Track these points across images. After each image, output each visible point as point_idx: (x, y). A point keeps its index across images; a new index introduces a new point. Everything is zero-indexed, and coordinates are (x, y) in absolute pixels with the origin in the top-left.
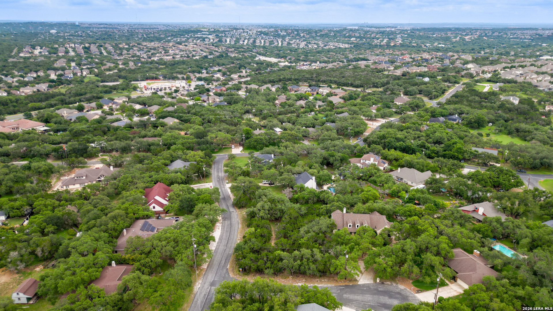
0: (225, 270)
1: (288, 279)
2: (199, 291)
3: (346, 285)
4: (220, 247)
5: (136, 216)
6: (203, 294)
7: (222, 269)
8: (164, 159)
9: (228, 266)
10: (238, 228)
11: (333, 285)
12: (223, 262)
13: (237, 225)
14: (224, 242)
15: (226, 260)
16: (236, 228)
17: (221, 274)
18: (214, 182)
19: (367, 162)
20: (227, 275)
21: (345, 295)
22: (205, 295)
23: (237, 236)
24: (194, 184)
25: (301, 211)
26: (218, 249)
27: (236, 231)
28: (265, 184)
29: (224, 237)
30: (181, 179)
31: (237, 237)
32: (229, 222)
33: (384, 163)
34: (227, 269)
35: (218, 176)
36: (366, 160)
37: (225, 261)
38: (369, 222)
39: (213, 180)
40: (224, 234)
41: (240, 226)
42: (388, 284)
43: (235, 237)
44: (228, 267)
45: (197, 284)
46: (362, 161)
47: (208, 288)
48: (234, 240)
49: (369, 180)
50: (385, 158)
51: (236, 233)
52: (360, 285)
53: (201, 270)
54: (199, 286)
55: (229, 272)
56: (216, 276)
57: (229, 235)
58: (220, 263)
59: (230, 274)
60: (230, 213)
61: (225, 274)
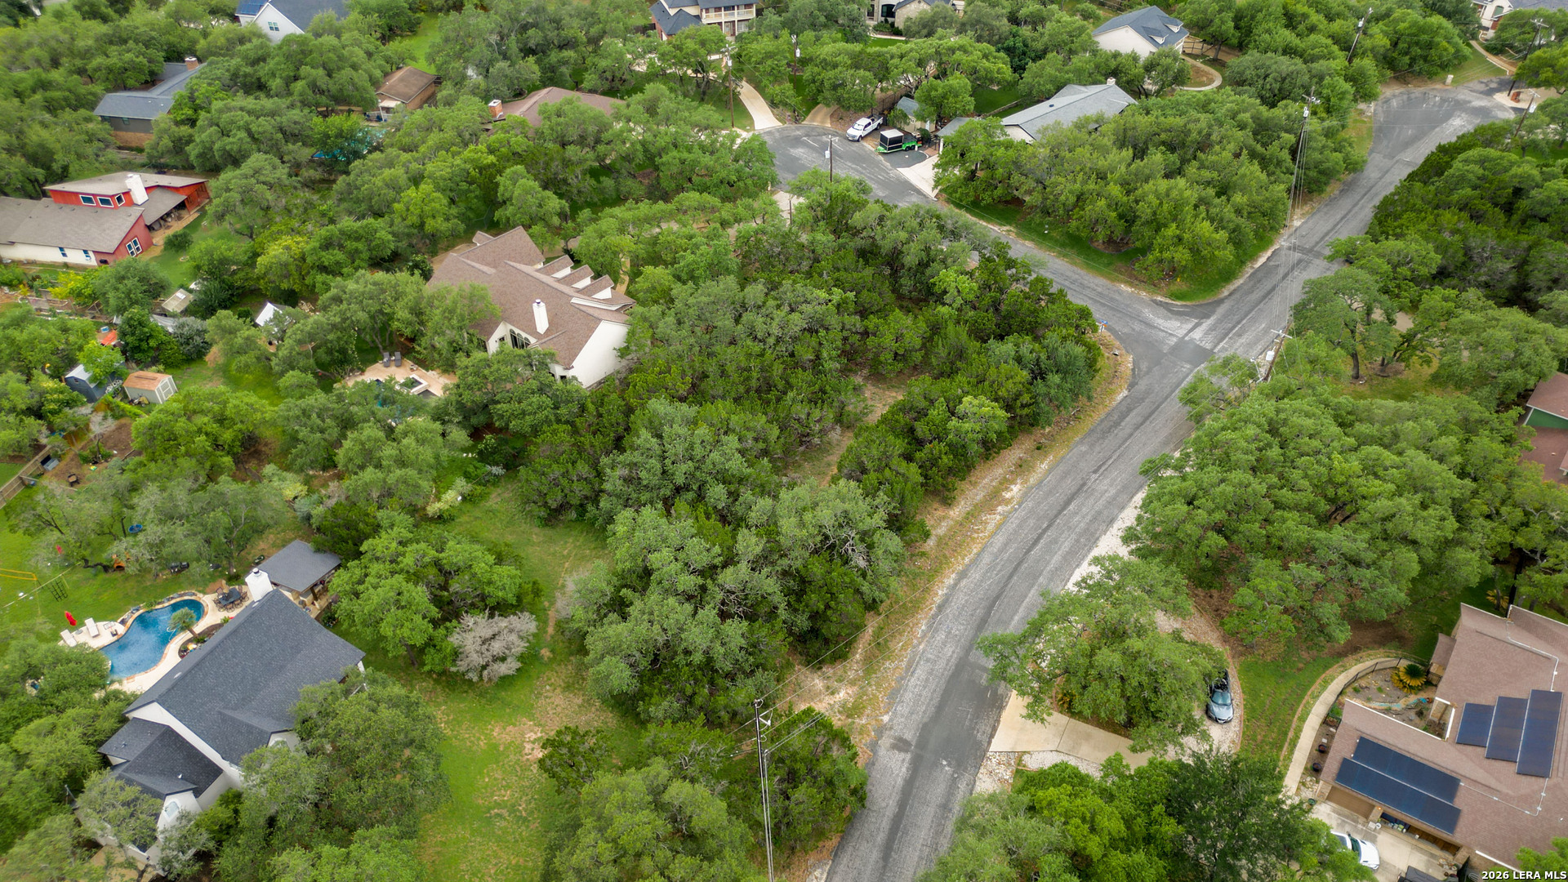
0: (1142, 385)
4: (1113, 491)
6: (1243, 340)
7: (1148, 392)
9: (1120, 397)
10: (963, 575)
12: (1132, 419)
13: (960, 599)
14: (1083, 510)
15: (1117, 424)
16: (975, 575)
17: (1163, 376)
20: (1144, 366)
22: (1239, 335)
23: (999, 527)
26: (1125, 488)
27: (986, 559)
31: (1006, 517)
34: (1131, 386)
37: (1123, 417)
40: (1056, 559)
41: (941, 588)
43: (1012, 524)
44: (1125, 393)
47: (1225, 349)
48: (1029, 504)
51: (999, 540)
55: (1129, 372)
56: (1181, 376)
57: (1036, 542)
58: (1146, 419)
59: (1130, 366)
60: (925, 730)
61: (1147, 373)
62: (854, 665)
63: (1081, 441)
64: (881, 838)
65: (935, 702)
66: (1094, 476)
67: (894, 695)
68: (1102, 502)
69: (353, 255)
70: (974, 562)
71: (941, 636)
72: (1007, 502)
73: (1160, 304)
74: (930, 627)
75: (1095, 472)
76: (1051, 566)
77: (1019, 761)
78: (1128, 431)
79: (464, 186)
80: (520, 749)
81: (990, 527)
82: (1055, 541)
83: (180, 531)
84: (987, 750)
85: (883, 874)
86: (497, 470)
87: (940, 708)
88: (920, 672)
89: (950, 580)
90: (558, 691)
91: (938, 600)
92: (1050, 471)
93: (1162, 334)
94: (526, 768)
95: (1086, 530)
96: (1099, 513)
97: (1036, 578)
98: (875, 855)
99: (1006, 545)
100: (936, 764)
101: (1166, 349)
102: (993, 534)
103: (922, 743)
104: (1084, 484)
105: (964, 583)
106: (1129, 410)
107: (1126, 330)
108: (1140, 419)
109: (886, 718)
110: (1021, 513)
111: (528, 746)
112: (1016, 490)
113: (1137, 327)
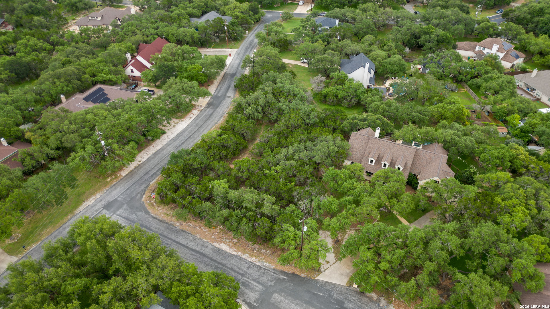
0: (143, 186)
1: (213, 231)
2: (85, 210)
3: (294, 274)
4: (168, 148)
5: (95, 79)
7: (142, 184)
8: (194, 8)
9: (154, 181)
10: (216, 123)
11: (273, 267)
12: (153, 172)
13: (217, 119)
14: (179, 141)
16: (213, 123)
17: (132, 192)
18: (240, 48)
19: (486, 51)
20: (139, 196)
21: (276, 295)
24: (213, 48)
25: (309, 119)
26: (164, 149)
27: (209, 127)
28: (304, 63)
29: (186, 133)
30: (192, 37)
32: (211, 112)
33: (517, 57)
34: (148, 186)
35: (253, 40)
36: (484, 48)
37: (156, 172)
38: (410, 162)
39: (242, 45)
40: (190, 129)
41: (221, 120)
42: (370, 298)
44: (151, 183)
45: (93, 197)
46: (477, 49)
47: (96, 211)
49: (469, 83)
50: (523, 49)
51: (206, 131)
52: (317, 281)
53: (116, 178)
54: (90, 204)
55: (146, 192)
56: (125, 193)
57: (195, 132)
58: (147, 173)
59: (144, 196)
60: (224, 98)
61: (138, 193)
66: (173, 151)
68: (172, 144)
70: (213, 126)
71: (221, 112)
74: (224, 114)
78: (156, 168)
84: (211, 98)
87: (221, 102)
88: (225, 106)
91: (222, 118)
93: (123, 215)
100: (221, 95)
101: (125, 206)
106: (152, 176)
107: (140, 213)
108: (150, 172)
113: (133, 217)
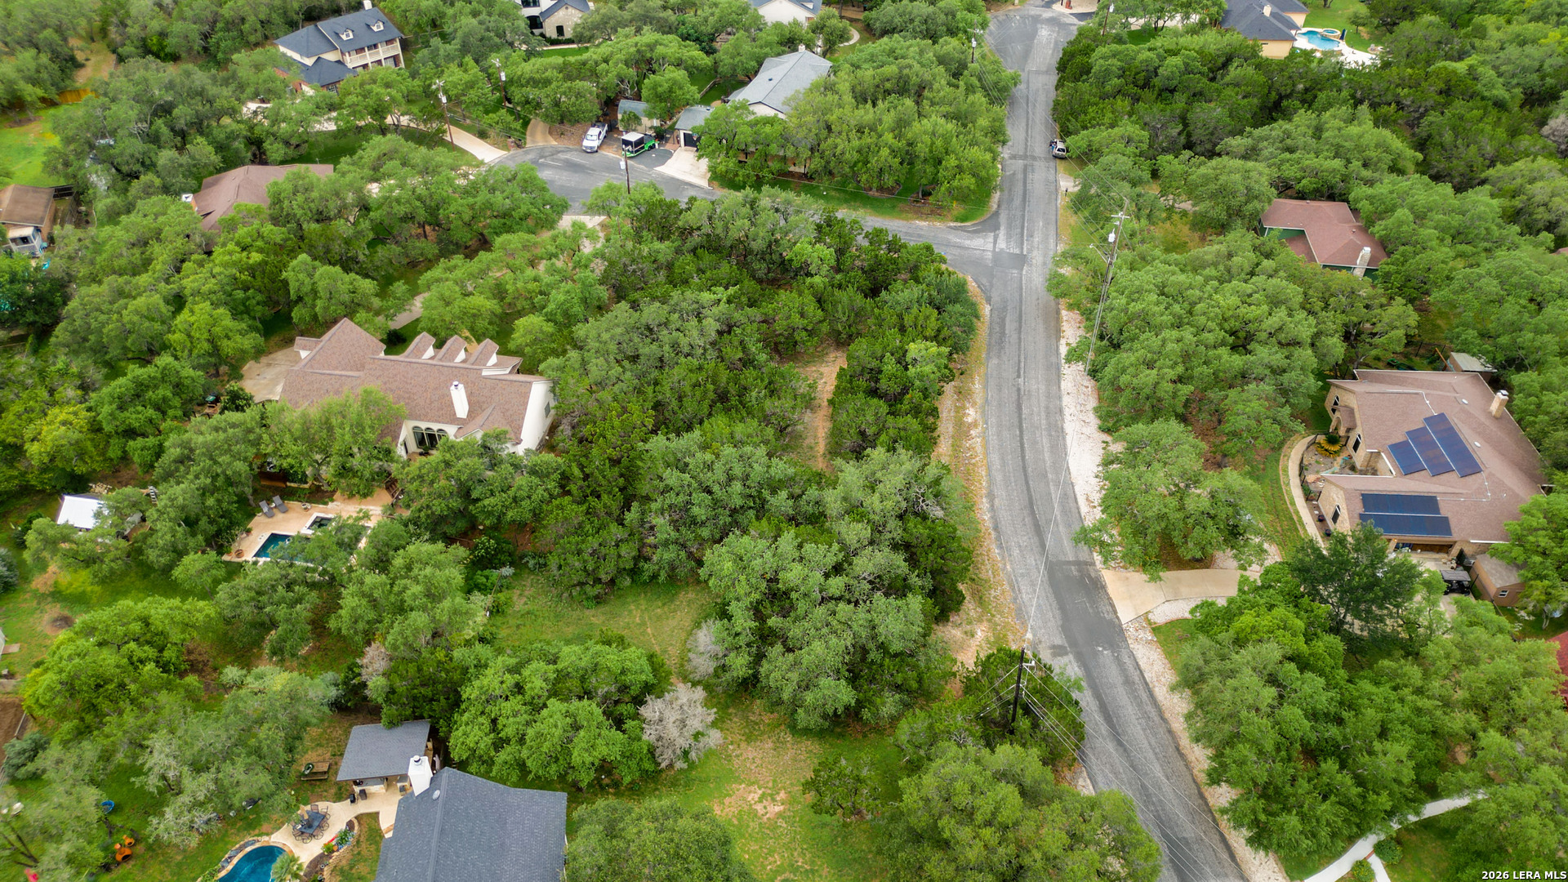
0: (995, 298)
6: (1036, 239)
7: (1004, 301)
9: (987, 312)
10: (991, 496)
12: (1010, 327)
13: (1004, 517)
14: (1034, 410)
15: (1003, 333)
16: (1000, 492)
17: (1005, 284)
20: (984, 281)
22: (1031, 235)
23: (986, 445)
27: (999, 477)
31: (984, 435)
34: (989, 300)
37: (1002, 326)
40: (1047, 455)
41: (984, 514)
43: (993, 441)
44: (988, 307)
47: (1030, 249)
48: (993, 420)
51: (995, 458)
55: (978, 289)
56: (1016, 280)
57: (1022, 448)
58: (1020, 322)
59: (974, 284)
60: (1065, 629)
61: (991, 286)
62: (969, 606)
63: (988, 358)
64: (1104, 729)
65: (1055, 604)
66: (1021, 380)
67: (1020, 613)
68: (1043, 399)
69: (161, 408)
70: (991, 482)
71: (1016, 552)
72: (975, 424)
73: (955, 228)
74: (1000, 547)
75: (1019, 376)
76: (1048, 464)
77: (1149, 623)
78: (1015, 336)
79: (239, 294)
80: (754, 814)
81: (979, 449)
82: (1034, 443)
83: (235, 771)
84: (1120, 625)
85: (1128, 756)
86: (507, 571)
87: (1062, 608)
88: (1024, 587)
89: (985, 504)
90: (743, 745)
91: (989, 524)
92: (985, 387)
93: (977, 252)
94: (773, 827)
95: (1049, 424)
96: (1047, 408)
97: (1046, 476)
98: (1111, 747)
99: (1002, 459)
100: (1096, 654)
101: (989, 263)
102: (986, 454)
103: (1073, 643)
104: (1019, 390)
105: (997, 502)
106: (1003, 320)
108: (1015, 325)
109: (1029, 636)
110: (992, 431)
111: (759, 807)
112: (971, 414)
113: (955, 251)
